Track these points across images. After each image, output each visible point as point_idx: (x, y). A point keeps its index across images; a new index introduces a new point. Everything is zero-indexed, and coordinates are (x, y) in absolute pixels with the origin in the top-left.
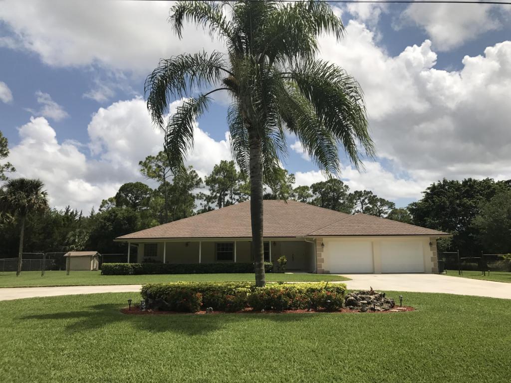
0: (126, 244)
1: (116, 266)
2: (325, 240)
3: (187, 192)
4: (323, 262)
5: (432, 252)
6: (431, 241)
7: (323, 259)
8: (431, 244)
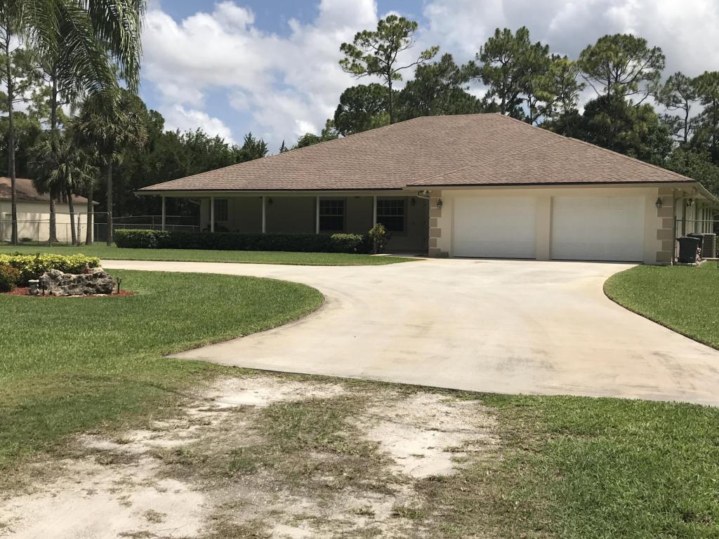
2: (445, 193)
4: (440, 236)
5: (661, 219)
6: (662, 196)
7: (440, 230)
8: (659, 202)
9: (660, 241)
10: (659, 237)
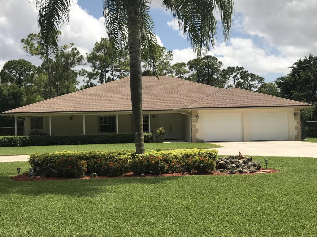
0: (13, 118)
1: (4, 138)
2: (200, 112)
3: (69, 69)
4: (198, 132)
5: (296, 121)
6: (296, 112)
7: (198, 129)
8: (295, 114)
9: (296, 131)
10: (296, 129)
